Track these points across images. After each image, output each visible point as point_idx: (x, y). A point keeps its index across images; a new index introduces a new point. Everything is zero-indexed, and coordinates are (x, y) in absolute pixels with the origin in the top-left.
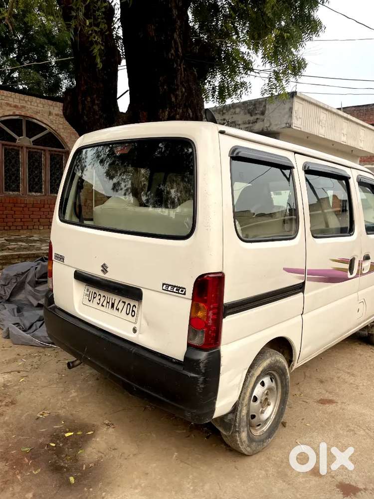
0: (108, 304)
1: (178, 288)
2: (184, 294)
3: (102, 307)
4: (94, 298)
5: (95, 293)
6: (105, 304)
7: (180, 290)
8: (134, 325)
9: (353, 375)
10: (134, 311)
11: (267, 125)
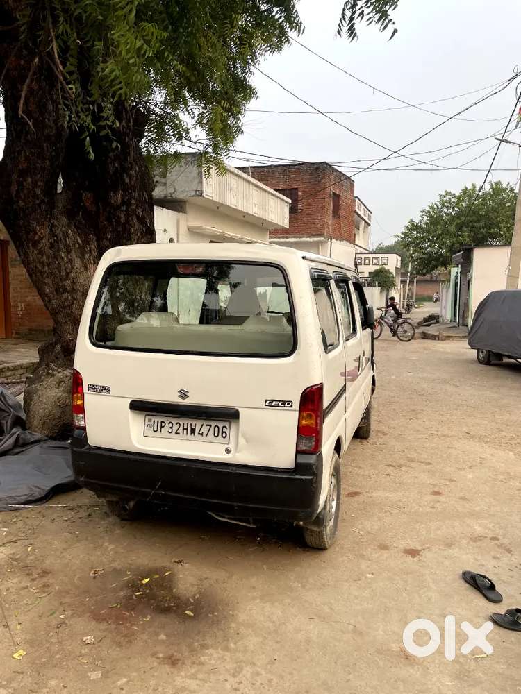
0: (185, 431)
1: (284, 402)
2: (291, 406)
3: (177, 435)
4: (162, 427)
5: (162, 422)
6: (180, 431)
7: (285, 404)
8: (226, 446)
9: (360, 468)
10: (225, 432)
11: (171, 190)
